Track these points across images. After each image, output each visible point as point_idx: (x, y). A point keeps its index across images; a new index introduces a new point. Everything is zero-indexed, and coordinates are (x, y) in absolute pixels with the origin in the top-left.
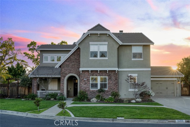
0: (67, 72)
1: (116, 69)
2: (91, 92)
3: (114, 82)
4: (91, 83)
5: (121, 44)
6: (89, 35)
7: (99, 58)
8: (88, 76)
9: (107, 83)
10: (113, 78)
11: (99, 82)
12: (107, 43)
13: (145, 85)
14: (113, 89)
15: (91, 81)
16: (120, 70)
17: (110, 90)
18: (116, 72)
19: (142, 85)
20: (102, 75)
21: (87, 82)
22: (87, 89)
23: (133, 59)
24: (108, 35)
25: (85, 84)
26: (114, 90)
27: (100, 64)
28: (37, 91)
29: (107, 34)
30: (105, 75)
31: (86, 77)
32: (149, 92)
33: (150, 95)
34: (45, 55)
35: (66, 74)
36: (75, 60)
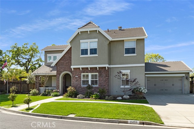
0: (62, 70)
1: (107, 66)
2: (82, 89)
3: (105, 79)
4: (82, 80)
5: (110, 40)
6: (80, 33)
7: (89, 55)
8: (80, 73)
9: (98, 79)
10: (104, 75)
11: (90, 79)
12: (97, 40)
13: (136, 82)
14: (103, 86)
15: (82, 78)
16: (111, 66)
17: (101, 87)
18: (107, 69)
19: (133, 82)
20: (93, 72)
21: (78, 79)
22: (79, 86)
23: (125, 55)
24: (98, 32)
25: (76, 81)
26: (105, 87)
27: (90, 61)
28: (40, 88)
29: (96, 31)
30: (96, 72)
31: (77, 74)
32: (141, 88)
33: (141, 92)
34: (48, 55)
35: (61, 72)
36: (69, 59)
